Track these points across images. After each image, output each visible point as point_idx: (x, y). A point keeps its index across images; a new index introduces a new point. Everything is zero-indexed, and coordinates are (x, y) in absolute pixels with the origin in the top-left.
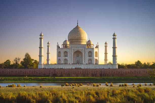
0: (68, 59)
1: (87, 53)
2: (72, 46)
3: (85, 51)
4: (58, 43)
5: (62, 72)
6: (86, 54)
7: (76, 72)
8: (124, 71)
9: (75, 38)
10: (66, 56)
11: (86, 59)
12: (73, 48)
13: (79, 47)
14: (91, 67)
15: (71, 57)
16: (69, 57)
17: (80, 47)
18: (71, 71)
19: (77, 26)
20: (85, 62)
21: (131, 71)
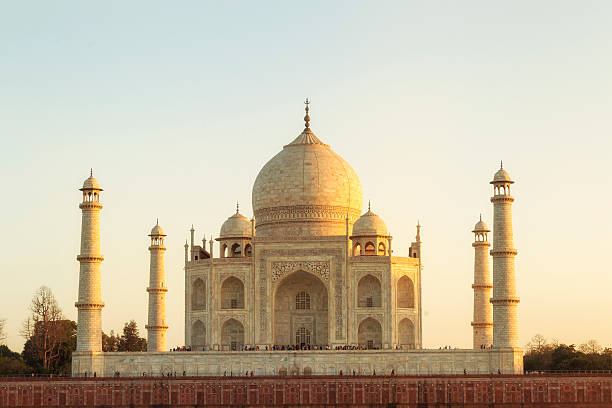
0: (248, 324)
1: (353, 284)
2: (267, 247)
3: (339, 275)
4: (192, 231)
5: (200, 395)
6: (344, 291)
7: (280, 394)
8: (556, 385)
9: (287, 199)
10: (235, 304)
11: (344, 322)
12: (275, 259)
13: (305, 253)
14: (369, 364)
15: (263, 312)
16: (252, 310)
17: (314, 252)
18: (252, 387)
19: (307, 131)
20: (339, 336)
21: (594, 386)
